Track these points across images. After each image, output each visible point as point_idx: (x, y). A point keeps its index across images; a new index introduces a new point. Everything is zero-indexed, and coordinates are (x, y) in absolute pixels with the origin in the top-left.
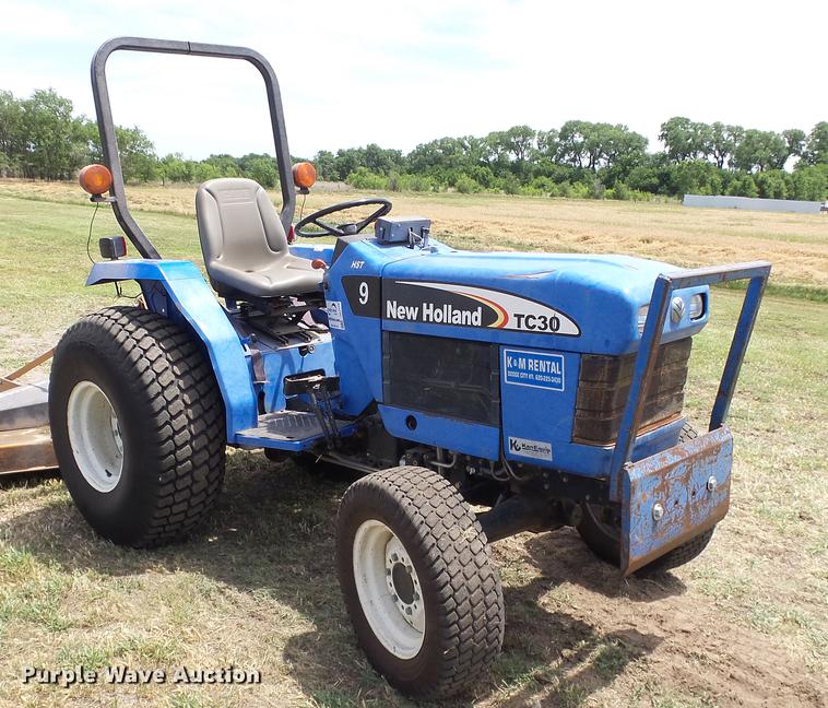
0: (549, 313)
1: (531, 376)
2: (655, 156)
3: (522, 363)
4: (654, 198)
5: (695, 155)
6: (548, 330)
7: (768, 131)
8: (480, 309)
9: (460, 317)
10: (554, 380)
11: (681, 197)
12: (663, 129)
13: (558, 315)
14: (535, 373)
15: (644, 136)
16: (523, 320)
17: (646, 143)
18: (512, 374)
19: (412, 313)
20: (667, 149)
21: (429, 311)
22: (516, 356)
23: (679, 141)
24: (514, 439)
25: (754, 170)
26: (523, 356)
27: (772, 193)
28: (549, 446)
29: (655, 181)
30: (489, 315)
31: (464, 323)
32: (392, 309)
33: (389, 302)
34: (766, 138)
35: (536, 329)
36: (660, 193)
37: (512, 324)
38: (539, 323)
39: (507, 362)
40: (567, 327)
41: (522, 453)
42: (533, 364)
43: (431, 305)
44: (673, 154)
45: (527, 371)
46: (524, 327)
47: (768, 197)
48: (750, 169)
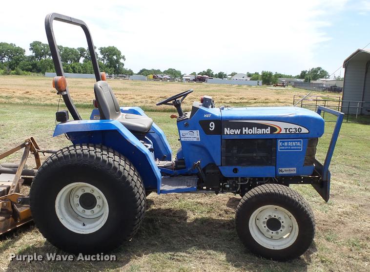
0: (297, 127)
1: (289, 148)
2: (29, 57)
3: (286, 144)
4: (32, 74)
5: (45, 57)
6: (297, 132)
7: (72, 48)
8: (269, 128)
9: (260, 131)
10: (298, 148)
11: (44, 73)
12: (31, 46)
13: (301, 127)
14: (291, 146)
15: (23, 48)
16: (288, 130)
17: (24, 51)
18: (281, 148)
19: (238, 132)
20: (34, 54)
21: (246, 130)
22: (284, 142)
23: (38, 51)
24: (281, 169)
25: (69, 63)
26: (286, 141)
27: (77, 71)
28: (295, 169)
29: (30, 67)
30: (273, 129)
31: (262, 133)
32: (227, 131)
33: (225, 129)
34: (72, 50)
35: (293, 132)
36: (33, 72)
37: (283, 131)
38: (294, 130)
39: (280, 144)
40: (304, 130)
41: (285, 173)
42: (290, 144)
43: (247, 128)
44: (36, 56)
45: (288, 146)
46: (288, 132)
47: (76, 73)
48: (67, 62)
